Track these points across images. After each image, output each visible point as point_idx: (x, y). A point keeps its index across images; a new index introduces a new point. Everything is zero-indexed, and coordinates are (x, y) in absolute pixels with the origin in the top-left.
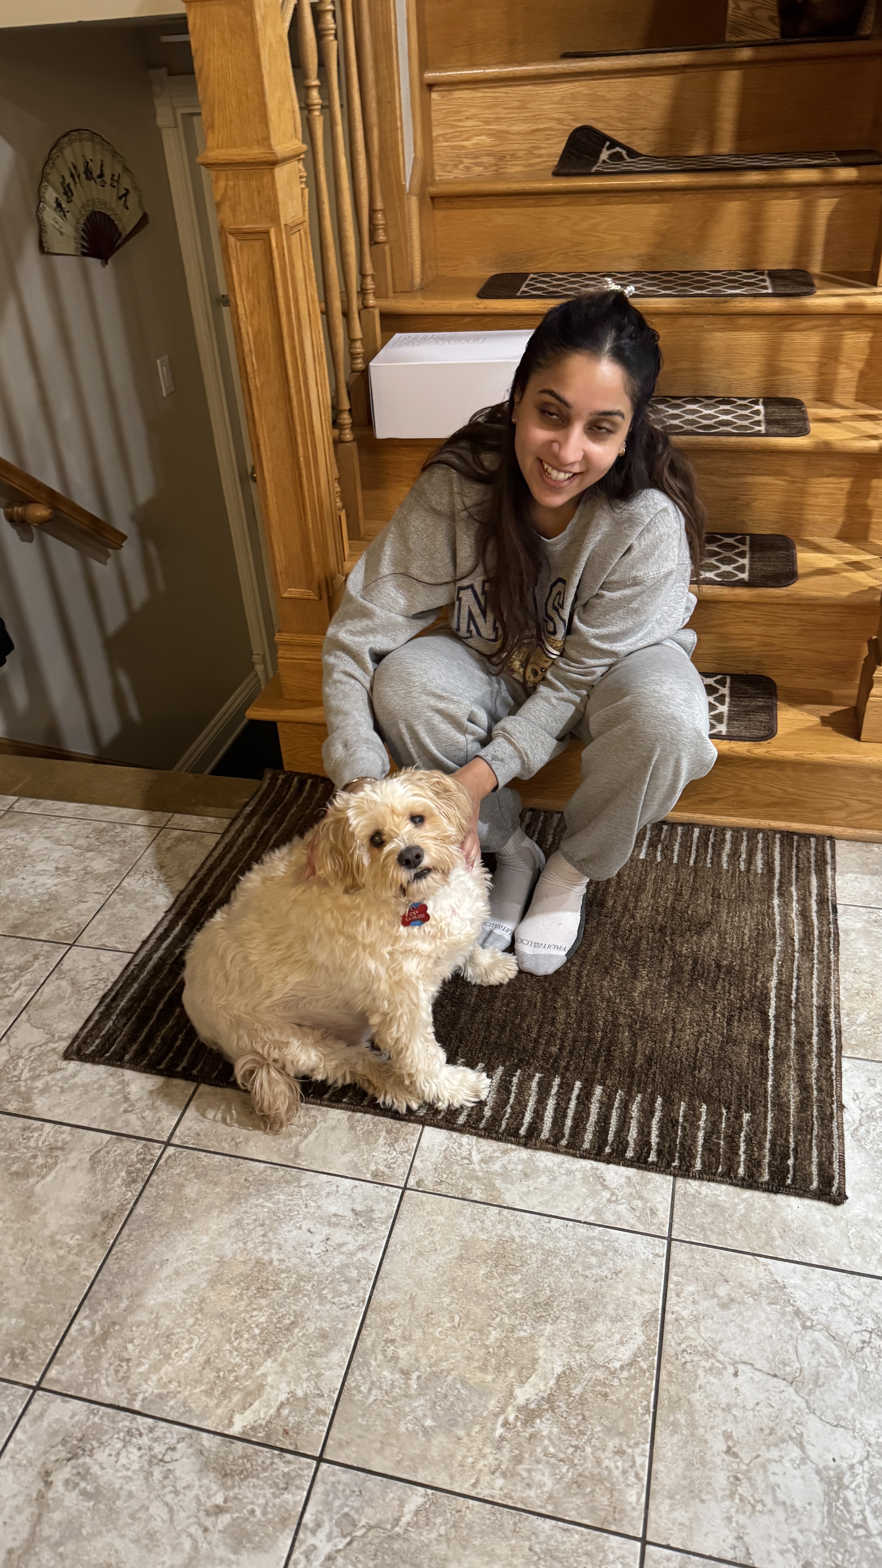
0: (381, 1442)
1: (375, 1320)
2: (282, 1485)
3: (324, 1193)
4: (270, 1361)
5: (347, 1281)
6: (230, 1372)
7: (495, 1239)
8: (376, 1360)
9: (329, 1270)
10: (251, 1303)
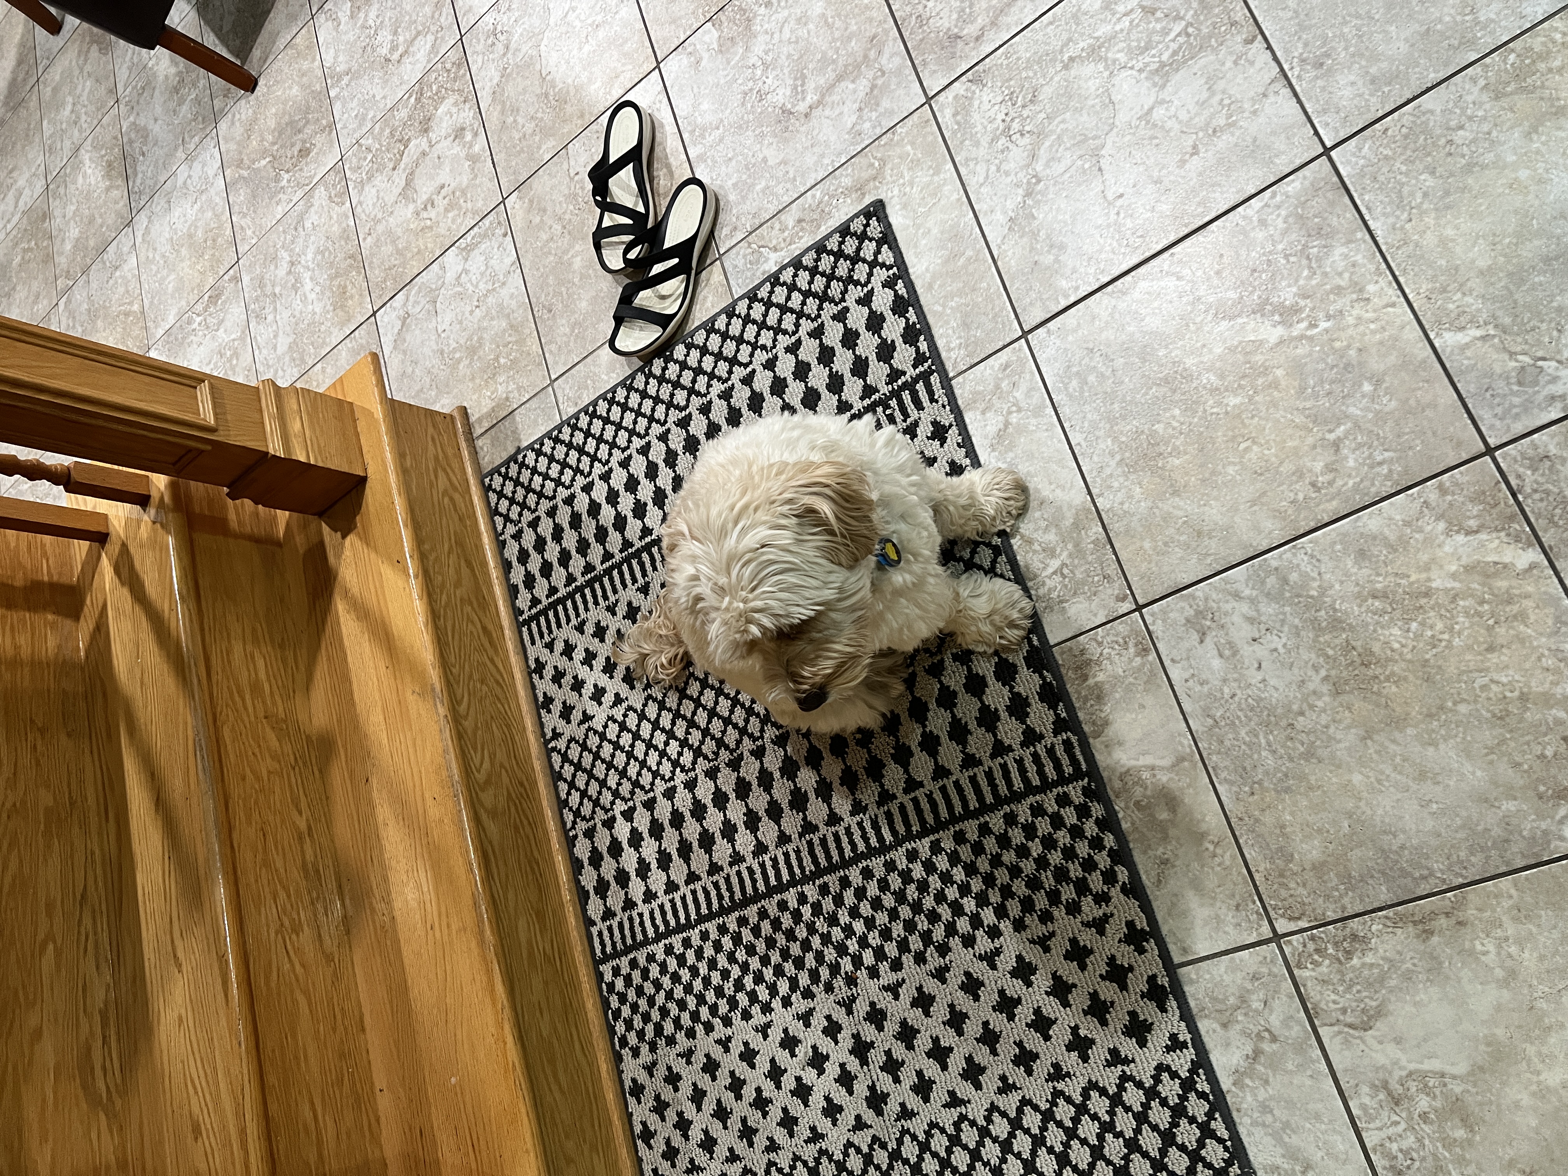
0: (1423, 410)
1: (1305, 518)
2: (1548, 463)
3: (1206, 688)
4: (1434, 585)
5: (1285, 581)
6: (1480, 615)
7: (1132, 477)
8: (1346, 484)
9: (1287, 609)
10: (1388, 660)
